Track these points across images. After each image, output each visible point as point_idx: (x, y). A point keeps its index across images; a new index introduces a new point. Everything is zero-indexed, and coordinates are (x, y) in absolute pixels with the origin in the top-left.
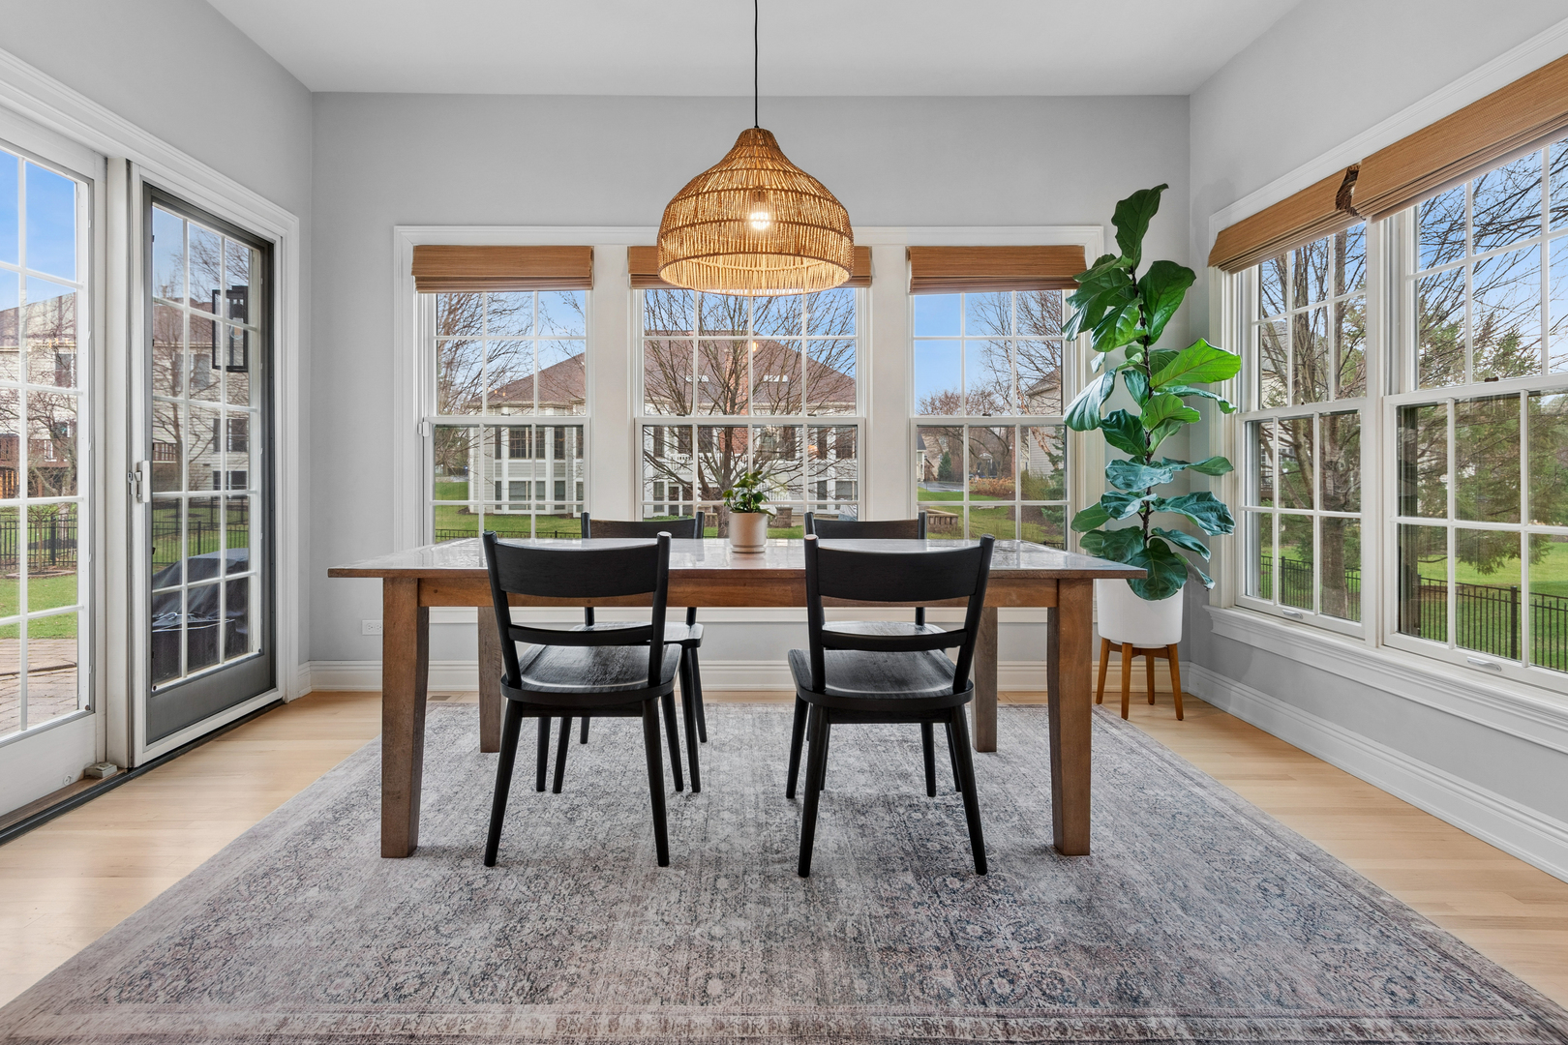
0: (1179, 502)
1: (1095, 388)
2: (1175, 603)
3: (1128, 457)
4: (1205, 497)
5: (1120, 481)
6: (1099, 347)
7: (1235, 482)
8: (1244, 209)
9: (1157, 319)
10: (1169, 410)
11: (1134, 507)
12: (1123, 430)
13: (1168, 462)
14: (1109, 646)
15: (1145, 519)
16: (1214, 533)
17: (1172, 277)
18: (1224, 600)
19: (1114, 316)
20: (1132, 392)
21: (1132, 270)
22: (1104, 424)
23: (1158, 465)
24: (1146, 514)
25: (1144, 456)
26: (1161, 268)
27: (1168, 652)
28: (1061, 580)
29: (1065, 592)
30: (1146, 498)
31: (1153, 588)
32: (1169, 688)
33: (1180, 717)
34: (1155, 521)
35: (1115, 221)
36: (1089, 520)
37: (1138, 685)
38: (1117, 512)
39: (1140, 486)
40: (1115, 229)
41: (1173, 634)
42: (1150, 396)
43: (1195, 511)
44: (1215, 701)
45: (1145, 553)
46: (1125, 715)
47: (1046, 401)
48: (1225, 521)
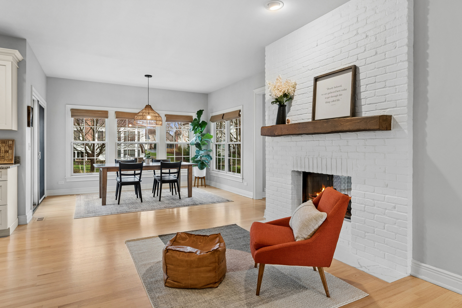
0: (205, 156)
1: (194, 139)
2: (205, 170)
3: (198, 149)
4: (209, 155)
5: (197, 153)
6: (194, 133)
7: (213, 153)
8: (214, 114)
9: (203, 129)
10: (204, 143)
11: (199, 157)
12: (198, 145)
13: (204, 150)
14: (196, 178)
15: (201, 158)
16: (210, 160)
17: (204, 123)
18: (212, 170)
19: (197, 128)
20: (199, 140)
21: (199, 122)
22: (195, 144)
23: (203, 151)
24: (201, 157)
25: (201, 149)
26: (203, 122)
27: (204, 178)
28: (189, 165)
29: (189, 167)
30: (201, 155)
31: (201, 168)
32: (204, 184)
33: (205, 187)
34: (202, 159)
35: (197, 114)
36: (193, 159)
37: (200, 184)
38: (197, 158)
39: (200, 154)
40: (197, 115)
41: (205, 175)
42: (202, 140)
43: (207, 157)
44: (210, 185)
45: (201, 163)
46: (198, 187)
47: (186, 127)
48: (211, 158)
